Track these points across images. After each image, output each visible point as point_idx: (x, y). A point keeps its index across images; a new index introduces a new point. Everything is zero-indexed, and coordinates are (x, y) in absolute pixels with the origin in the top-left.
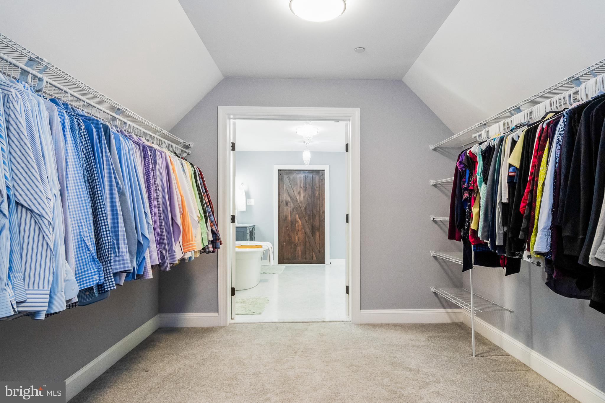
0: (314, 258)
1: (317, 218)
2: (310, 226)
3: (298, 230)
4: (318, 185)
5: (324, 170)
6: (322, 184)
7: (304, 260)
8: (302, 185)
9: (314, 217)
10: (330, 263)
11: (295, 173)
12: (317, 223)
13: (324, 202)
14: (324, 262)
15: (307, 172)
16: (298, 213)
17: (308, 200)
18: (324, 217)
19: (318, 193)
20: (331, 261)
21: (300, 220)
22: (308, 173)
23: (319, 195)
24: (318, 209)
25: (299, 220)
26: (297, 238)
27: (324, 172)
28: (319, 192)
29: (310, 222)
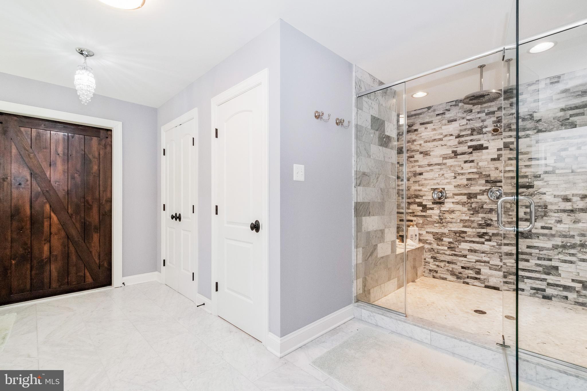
0: (87, 280)
1: (95, 210)
2: (78, 225)
3: (51, 234)
4: (96, 154)
5: (111, 130)
6: (105, 153)
7: (65, 287)
8: (60, 150)
9: (88, 207)
10: (123, 283)
11: (43, 126)
12: (94, 217)
13: (109, 183)
14: (109, 283)
15: (72, 127)
16: (48, 201)
17: (73, 178)
18: (107, 208)
19: (95, 168)
20: (125, 279)
21: (55, 214)
22: (74, 129)
23: (99, 171)
24: (97, 193)
25: (52, 214)
26: (46, 248)
27: (109, 133)
28: (99, 166)
29: (78, 217)
